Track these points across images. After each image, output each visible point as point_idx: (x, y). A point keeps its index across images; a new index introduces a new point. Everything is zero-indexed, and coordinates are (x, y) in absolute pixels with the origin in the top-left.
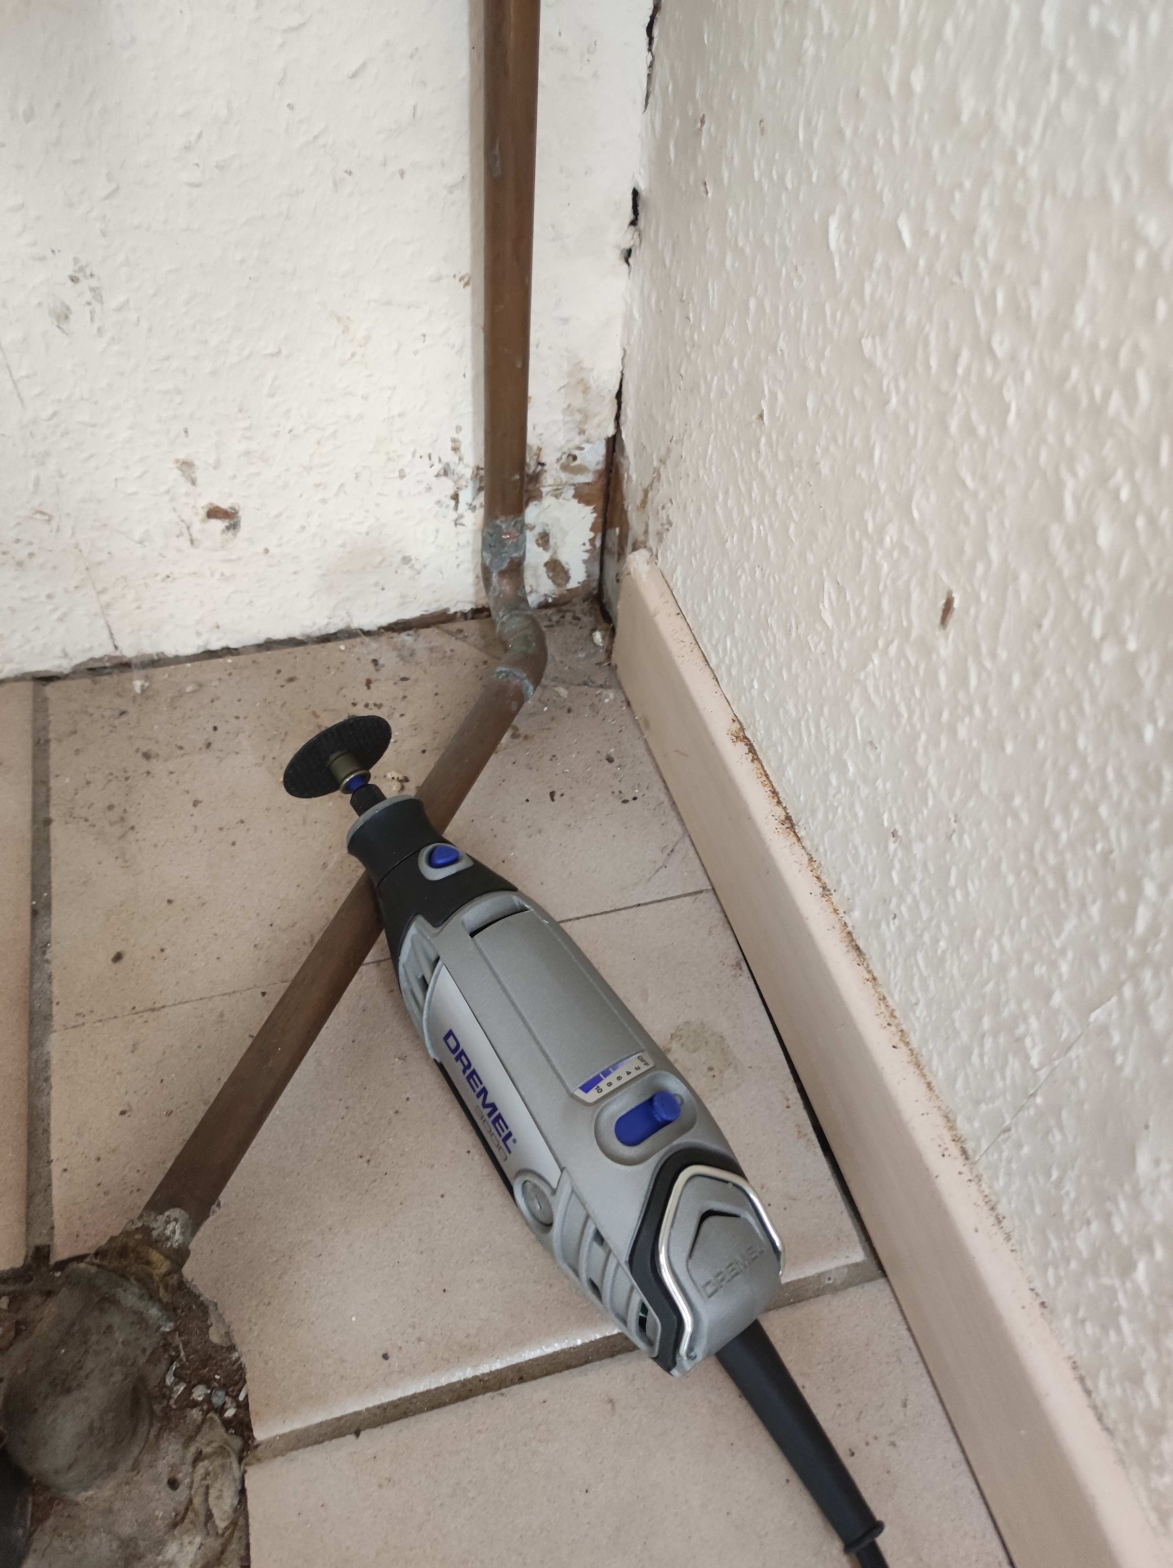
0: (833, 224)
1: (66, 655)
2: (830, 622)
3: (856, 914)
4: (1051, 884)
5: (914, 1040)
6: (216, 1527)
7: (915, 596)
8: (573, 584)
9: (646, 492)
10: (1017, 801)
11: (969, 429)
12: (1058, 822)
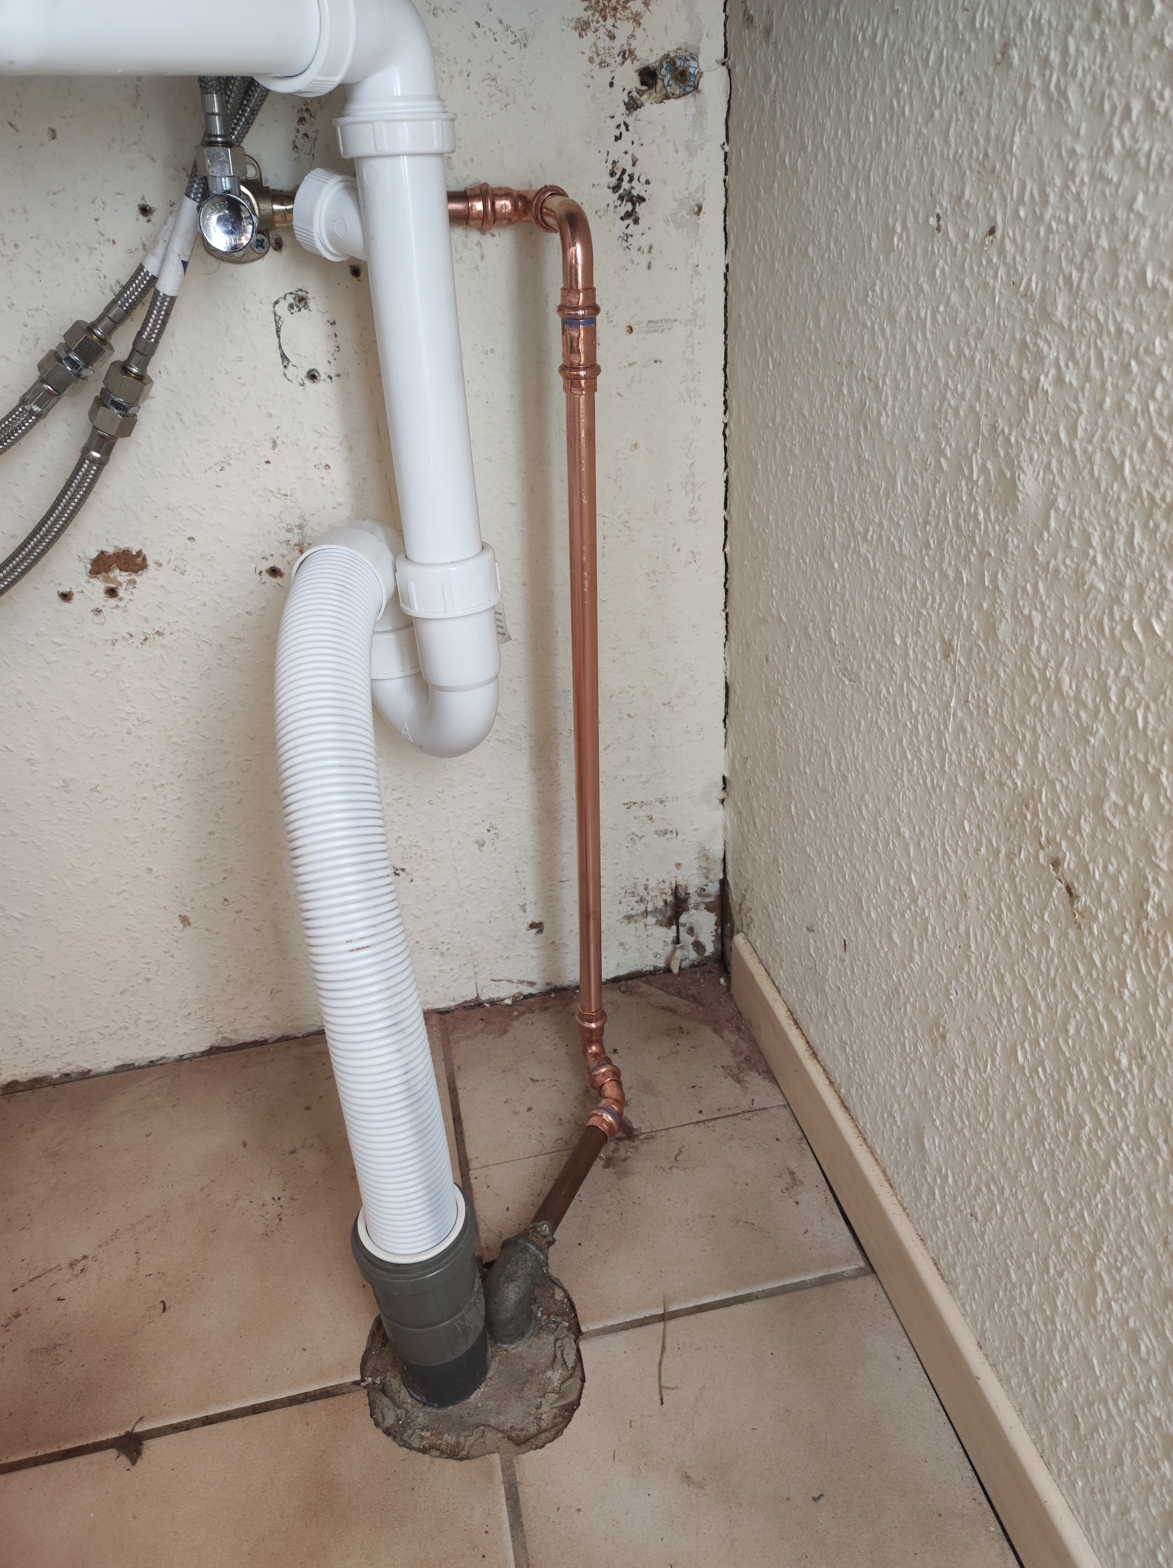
0: (793, 808)
1: (454, 1000)
2: (814, 955)
3: (843, 1090)
4: (888, 1043)
5: (869, 1141)
6: (567, 1367)
7: (836, 941)
8: (707, 954)
9: (740, 905)
10: (874, 1014)
11: (838, 881)
12: (884, 1017)
